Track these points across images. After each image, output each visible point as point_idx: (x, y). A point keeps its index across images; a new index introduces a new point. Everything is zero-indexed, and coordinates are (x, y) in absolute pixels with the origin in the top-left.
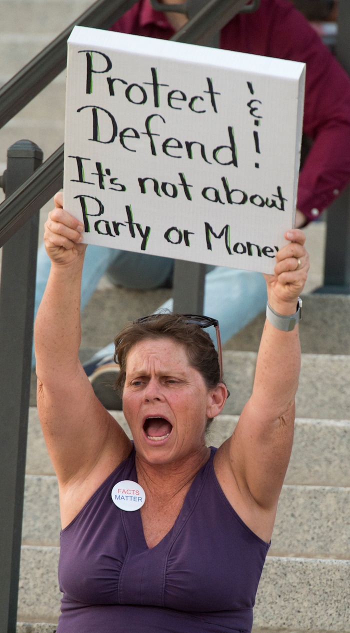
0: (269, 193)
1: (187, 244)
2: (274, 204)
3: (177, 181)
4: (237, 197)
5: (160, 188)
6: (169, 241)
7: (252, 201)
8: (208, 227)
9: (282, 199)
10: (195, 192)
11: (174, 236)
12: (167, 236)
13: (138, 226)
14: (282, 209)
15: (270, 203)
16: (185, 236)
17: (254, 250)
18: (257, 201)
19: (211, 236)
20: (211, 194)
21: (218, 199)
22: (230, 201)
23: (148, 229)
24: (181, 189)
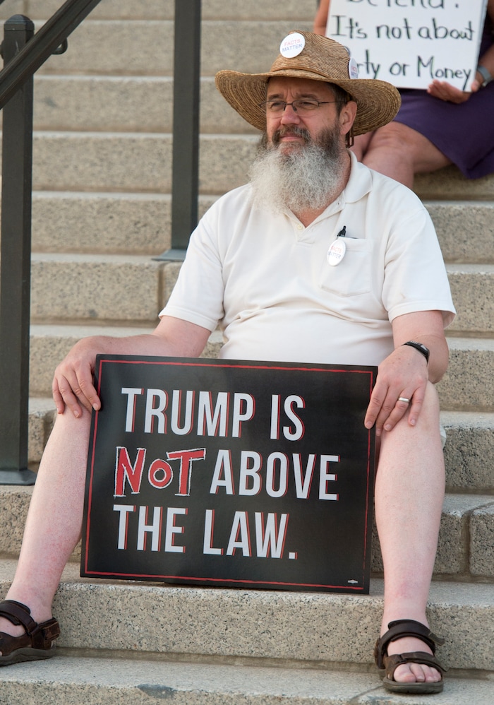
0: (463, 28)
1: (404, 74)
2: (465, 36)
3: (402, 25)
4: (441, 33)
5: (390, 32)
6: (392, 73)
7: (451, 35)
8: (420, 59)
9: (471, 31)
10: (413, 32)
11: (396, 69)
12: (391, 71)
13: (372, 65)
14: (470, 39)
15: (463, 35)
16: (403, 69)
17: (449, 73)
18: (455, 34)
19: (421, 66)
20: (424, 33)
21: (428, 36)
22: (436, 37)
23: (379, 66)
24: (404, 31)
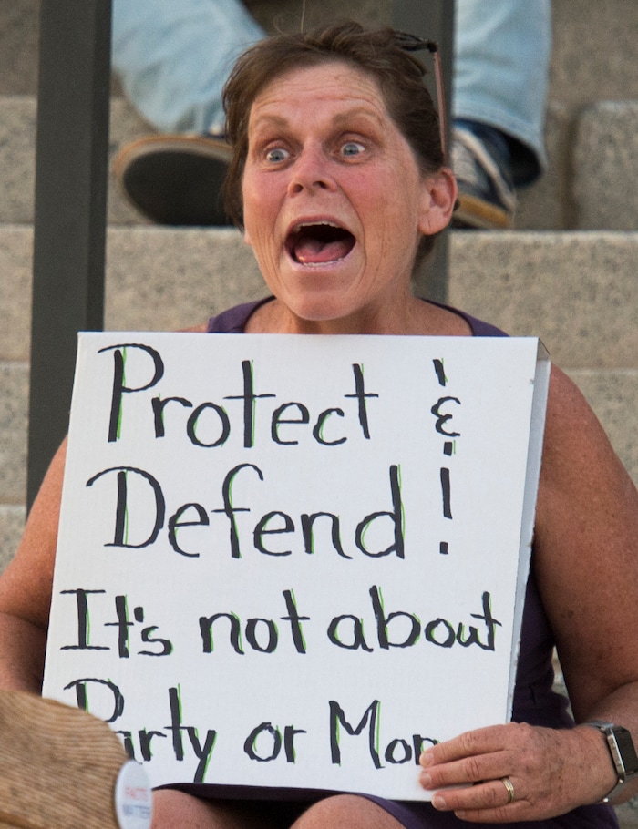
0: (463, 613)
1: (291, 757)
2: (474, 637)
3: (278, 611)
4: (400, 629)
5: (243, 633)
6: (253, 756)
7: (429, 638)
8: (336, 710)
9: (490, 622)
10: (314, 632)
11: (264, 743)
12: (248, 747)
13: (191, 731)
14: (491, 646)
15: (466, 635)
16: (287, 741)
18: (441, 633)
19: (341, 730)
20: (346, 632)
21: (360, 641)
22: (384, 643)
23: (211, 735)
24: (284, 630)
